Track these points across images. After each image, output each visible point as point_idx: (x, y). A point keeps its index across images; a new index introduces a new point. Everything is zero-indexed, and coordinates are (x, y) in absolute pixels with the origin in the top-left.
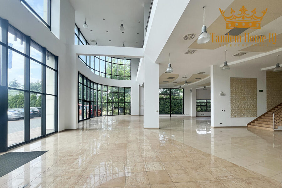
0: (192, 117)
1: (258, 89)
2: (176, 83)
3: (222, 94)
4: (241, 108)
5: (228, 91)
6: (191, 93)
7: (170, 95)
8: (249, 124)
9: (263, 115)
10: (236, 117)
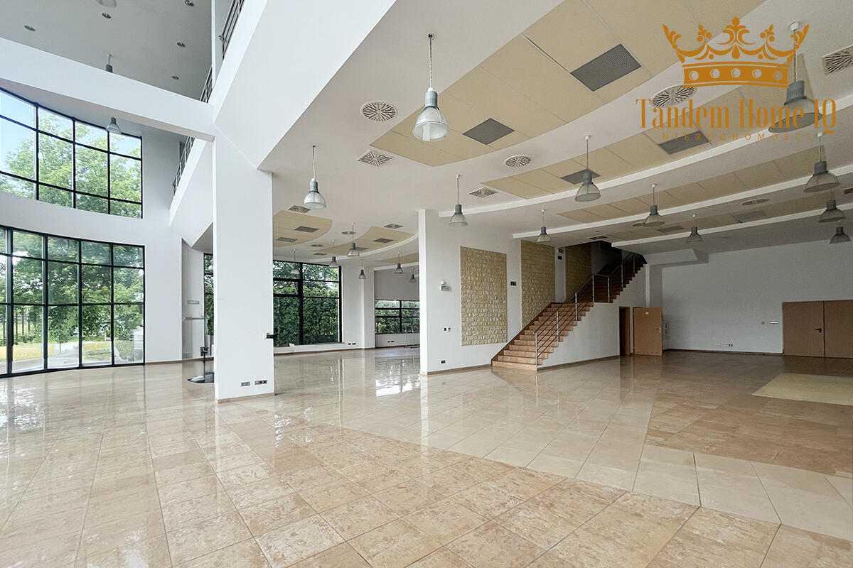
0: (366, 349)
1: (509, 281)
2: (319, 246)
3: (445, 288)
4: (481, 323)
5: (456, 282)
6: (362, 281)
7: (300, 282)
8: (495, 359)
9: (517, 338)
10: (471, 344)
